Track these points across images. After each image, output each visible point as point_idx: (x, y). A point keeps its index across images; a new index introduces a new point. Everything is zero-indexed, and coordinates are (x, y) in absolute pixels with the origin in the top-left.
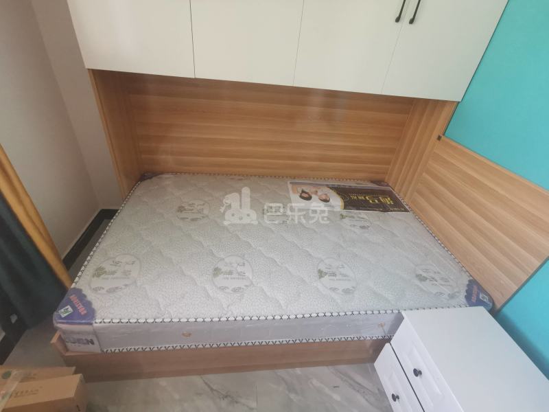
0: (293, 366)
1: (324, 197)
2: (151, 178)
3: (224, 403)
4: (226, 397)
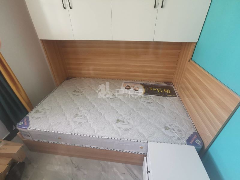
1: (136, 89)
2: (70, 79)
4: (77, 167)
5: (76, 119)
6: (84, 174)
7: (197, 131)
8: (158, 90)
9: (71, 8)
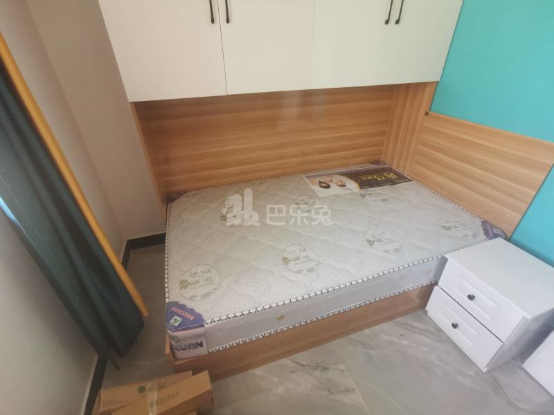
0: (361, 328)
1: (340, 183)
2: (178, 198)
3: (318, 373)
4: (317, 367)
6: (342, 371)
7: (482, 218)
8: (375, 177)
9: (228, 21)
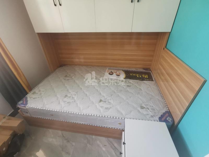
0: (92, 134)
1: (118, 74)
4: (66, 139)
5: (66, 99)
6: (73, 145)
7: (169, 110)
8: (137, 75)
9: (60, 5)
